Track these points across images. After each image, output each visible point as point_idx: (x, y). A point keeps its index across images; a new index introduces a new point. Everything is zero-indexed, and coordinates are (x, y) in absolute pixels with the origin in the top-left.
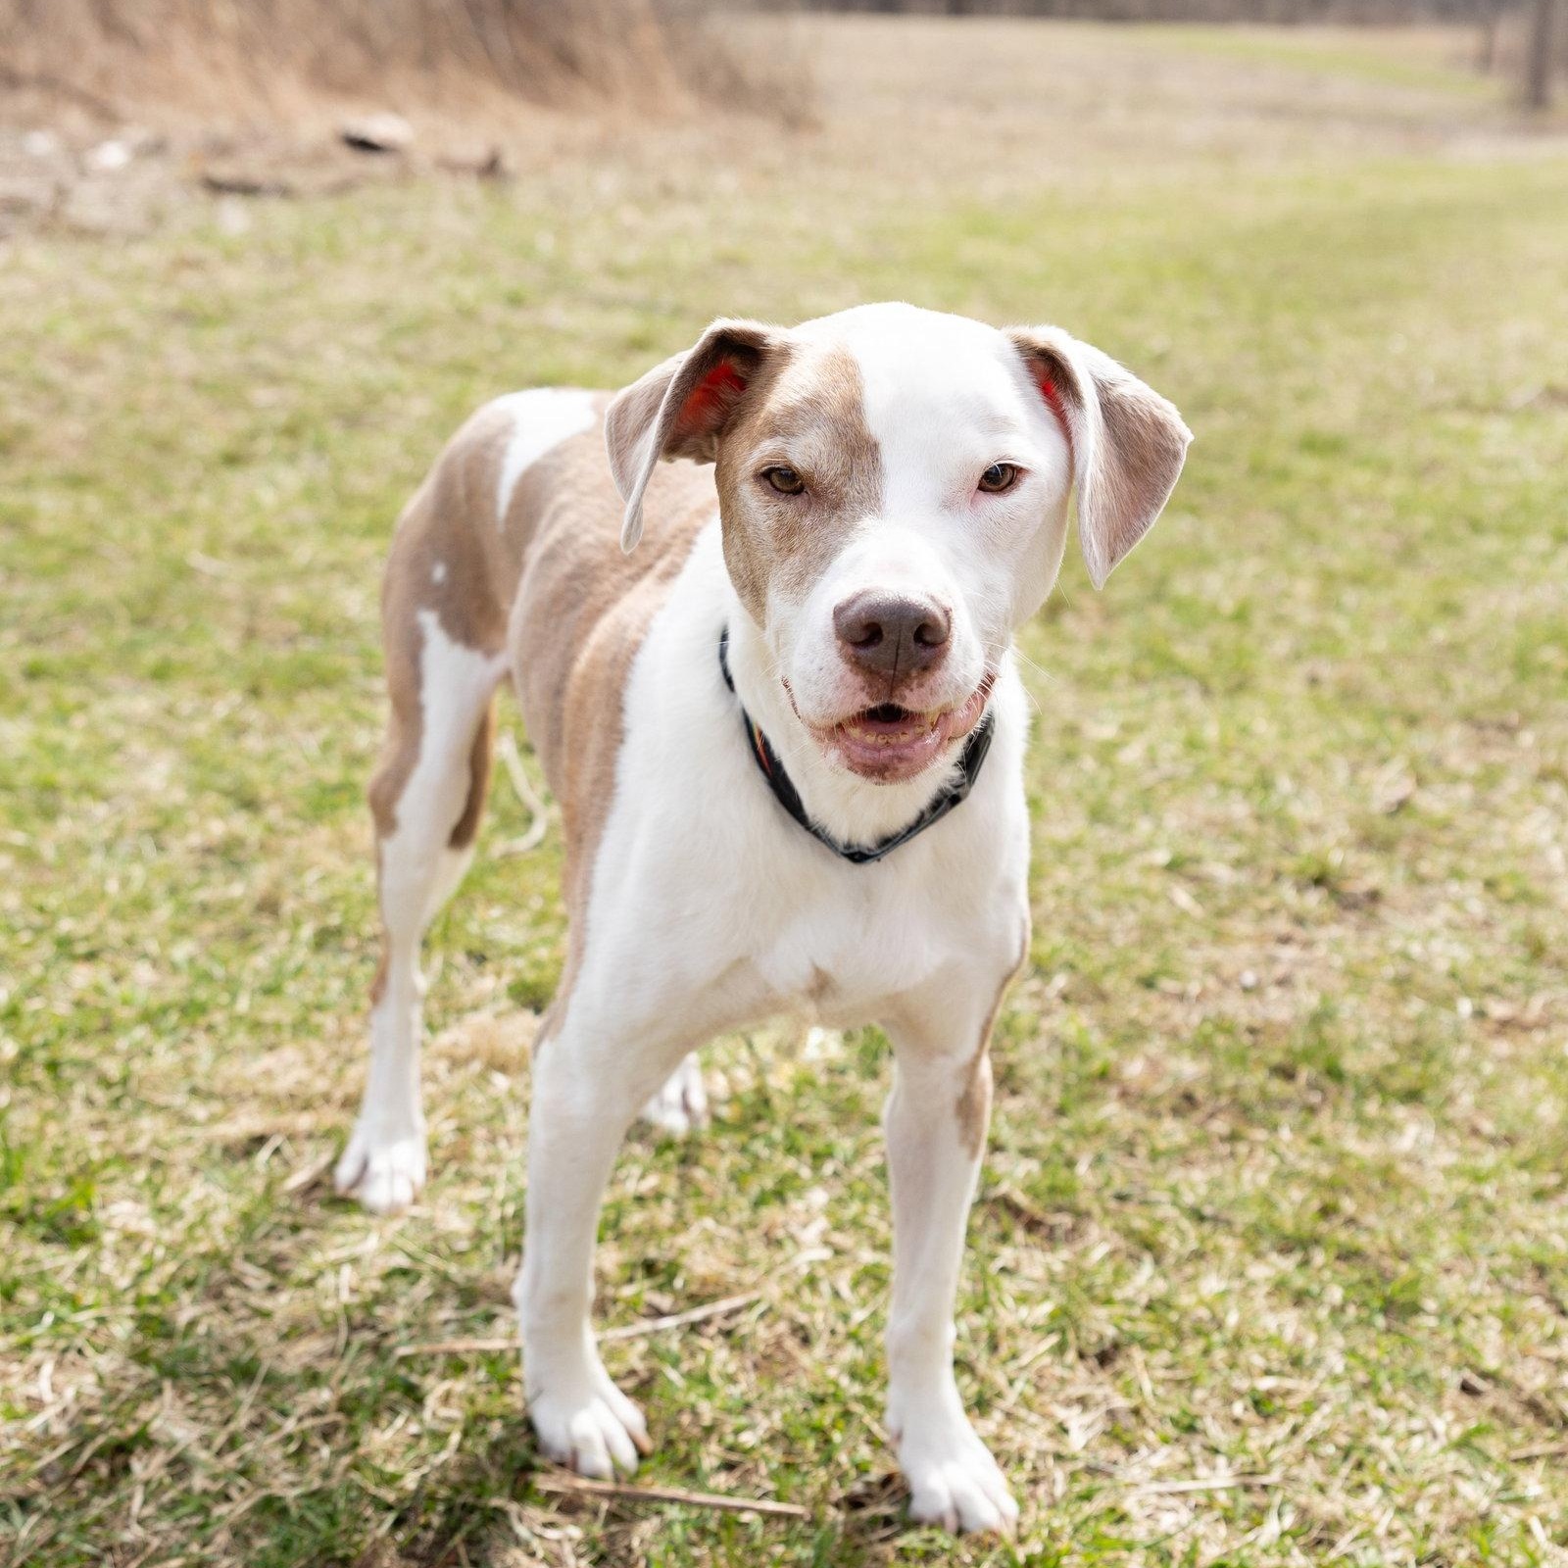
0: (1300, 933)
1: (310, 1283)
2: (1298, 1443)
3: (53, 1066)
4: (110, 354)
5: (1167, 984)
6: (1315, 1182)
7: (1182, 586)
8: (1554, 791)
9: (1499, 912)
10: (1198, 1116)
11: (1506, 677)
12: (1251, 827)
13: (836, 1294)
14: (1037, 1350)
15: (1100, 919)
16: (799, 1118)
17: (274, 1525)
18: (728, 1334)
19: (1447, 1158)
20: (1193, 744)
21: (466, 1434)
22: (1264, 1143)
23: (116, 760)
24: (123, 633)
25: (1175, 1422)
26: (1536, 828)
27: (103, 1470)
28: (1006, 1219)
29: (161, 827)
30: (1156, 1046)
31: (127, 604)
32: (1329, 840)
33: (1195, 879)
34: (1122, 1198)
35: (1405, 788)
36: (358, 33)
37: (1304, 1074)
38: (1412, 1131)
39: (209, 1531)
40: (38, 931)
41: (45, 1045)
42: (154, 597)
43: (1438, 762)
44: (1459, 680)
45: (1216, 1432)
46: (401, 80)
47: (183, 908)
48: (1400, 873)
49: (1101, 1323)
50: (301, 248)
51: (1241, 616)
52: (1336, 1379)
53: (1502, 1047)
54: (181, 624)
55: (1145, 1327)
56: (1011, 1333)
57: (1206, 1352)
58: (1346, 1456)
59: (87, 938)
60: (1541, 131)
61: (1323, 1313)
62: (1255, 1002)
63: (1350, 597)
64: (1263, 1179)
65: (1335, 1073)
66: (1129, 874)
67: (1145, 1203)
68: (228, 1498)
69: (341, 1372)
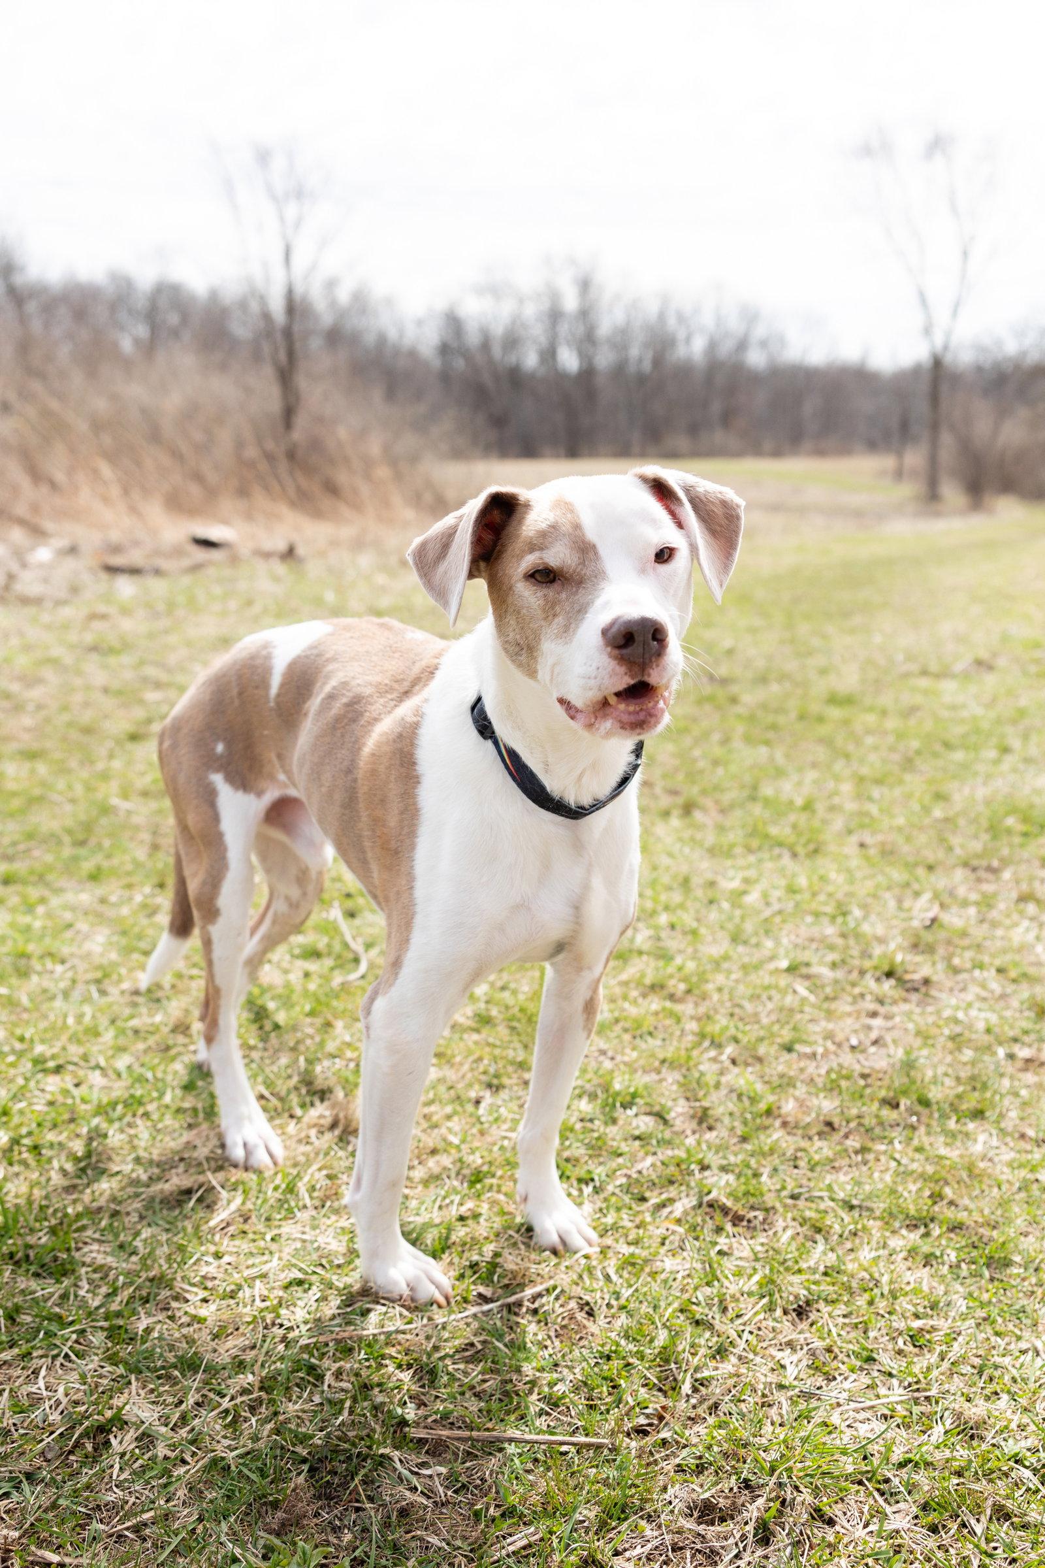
0: (882, 1010)
1: (232, 1295)
2: (946, 1365)
3: (36, 1148)
4: (48, 674)
5: (800, 1048)
6: (923, 1177)
7: (767, 791)
8: (1031, 908)
9: (1010, 988)
10: (837, 1137)
11: (985, 837)
12: (840, 941)
13: (608, 1278)
14: (752, 1309)
15: (749, 1007)
16: (566, 1154)
17: (218, 1479)
18: (535, 1312)
19: (1007, 1156)
20: (792, 890)
21: (355, 1400)
22: (885, 1152)
23: (68, 934)
24: (67, 852)
25: (857, 1355)
26: (1022, 932)
27: (89, 1447)
28: (718, 1216)
29: (102, 979)
30: (801, 1090)
31: (69, 832)
32: (892, 946)
33: (807, 977)
34: (794, 1197)
35: (935, 910)
36: (198, 477)
37: (904, 1103)
38: (982, 1138)
39: (171, 1489)
40: (20, 1054)
41: (30, 1134)
42: (88, 827)
43: (952, 894)
44: (956, 841)
45: (886, 1360)
46: (228, 504)
47: (122, 1032)
48: (940, 966)
49: (795, 1287)
50: (171, 606)
51: (808, 807)
52: (964, 1317)
53: (1030, 1078)
54: (107, 843)
55: (826, 1288)
56: (735, 1299)
57: (871, 1303)
58: (980, 1373)
59: (53, 1057)
60: (938, 514)
61: (945, 1269)
62: (861, 1057)
63: (876, 792)
64: (888, 1178)
65: (925, 1102)
66: (763, 977)
67: (810, 1199)
68: (184, 1462)
69: (261, 1359)
